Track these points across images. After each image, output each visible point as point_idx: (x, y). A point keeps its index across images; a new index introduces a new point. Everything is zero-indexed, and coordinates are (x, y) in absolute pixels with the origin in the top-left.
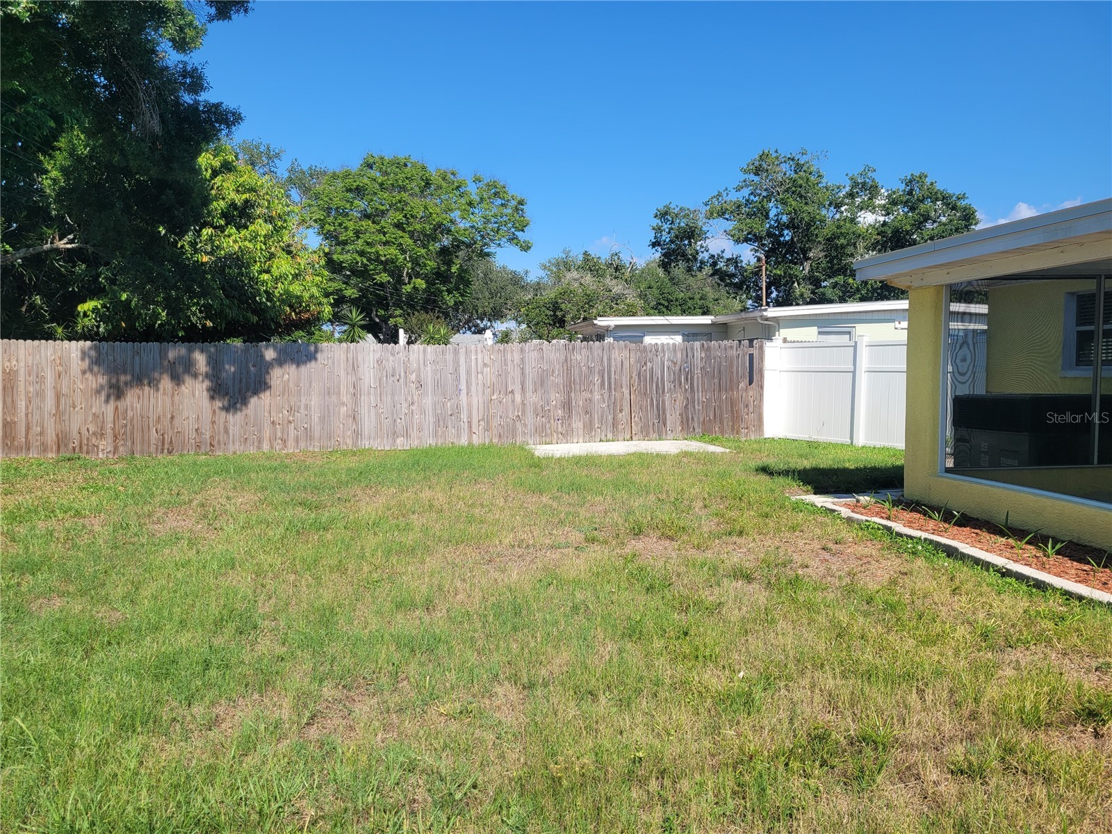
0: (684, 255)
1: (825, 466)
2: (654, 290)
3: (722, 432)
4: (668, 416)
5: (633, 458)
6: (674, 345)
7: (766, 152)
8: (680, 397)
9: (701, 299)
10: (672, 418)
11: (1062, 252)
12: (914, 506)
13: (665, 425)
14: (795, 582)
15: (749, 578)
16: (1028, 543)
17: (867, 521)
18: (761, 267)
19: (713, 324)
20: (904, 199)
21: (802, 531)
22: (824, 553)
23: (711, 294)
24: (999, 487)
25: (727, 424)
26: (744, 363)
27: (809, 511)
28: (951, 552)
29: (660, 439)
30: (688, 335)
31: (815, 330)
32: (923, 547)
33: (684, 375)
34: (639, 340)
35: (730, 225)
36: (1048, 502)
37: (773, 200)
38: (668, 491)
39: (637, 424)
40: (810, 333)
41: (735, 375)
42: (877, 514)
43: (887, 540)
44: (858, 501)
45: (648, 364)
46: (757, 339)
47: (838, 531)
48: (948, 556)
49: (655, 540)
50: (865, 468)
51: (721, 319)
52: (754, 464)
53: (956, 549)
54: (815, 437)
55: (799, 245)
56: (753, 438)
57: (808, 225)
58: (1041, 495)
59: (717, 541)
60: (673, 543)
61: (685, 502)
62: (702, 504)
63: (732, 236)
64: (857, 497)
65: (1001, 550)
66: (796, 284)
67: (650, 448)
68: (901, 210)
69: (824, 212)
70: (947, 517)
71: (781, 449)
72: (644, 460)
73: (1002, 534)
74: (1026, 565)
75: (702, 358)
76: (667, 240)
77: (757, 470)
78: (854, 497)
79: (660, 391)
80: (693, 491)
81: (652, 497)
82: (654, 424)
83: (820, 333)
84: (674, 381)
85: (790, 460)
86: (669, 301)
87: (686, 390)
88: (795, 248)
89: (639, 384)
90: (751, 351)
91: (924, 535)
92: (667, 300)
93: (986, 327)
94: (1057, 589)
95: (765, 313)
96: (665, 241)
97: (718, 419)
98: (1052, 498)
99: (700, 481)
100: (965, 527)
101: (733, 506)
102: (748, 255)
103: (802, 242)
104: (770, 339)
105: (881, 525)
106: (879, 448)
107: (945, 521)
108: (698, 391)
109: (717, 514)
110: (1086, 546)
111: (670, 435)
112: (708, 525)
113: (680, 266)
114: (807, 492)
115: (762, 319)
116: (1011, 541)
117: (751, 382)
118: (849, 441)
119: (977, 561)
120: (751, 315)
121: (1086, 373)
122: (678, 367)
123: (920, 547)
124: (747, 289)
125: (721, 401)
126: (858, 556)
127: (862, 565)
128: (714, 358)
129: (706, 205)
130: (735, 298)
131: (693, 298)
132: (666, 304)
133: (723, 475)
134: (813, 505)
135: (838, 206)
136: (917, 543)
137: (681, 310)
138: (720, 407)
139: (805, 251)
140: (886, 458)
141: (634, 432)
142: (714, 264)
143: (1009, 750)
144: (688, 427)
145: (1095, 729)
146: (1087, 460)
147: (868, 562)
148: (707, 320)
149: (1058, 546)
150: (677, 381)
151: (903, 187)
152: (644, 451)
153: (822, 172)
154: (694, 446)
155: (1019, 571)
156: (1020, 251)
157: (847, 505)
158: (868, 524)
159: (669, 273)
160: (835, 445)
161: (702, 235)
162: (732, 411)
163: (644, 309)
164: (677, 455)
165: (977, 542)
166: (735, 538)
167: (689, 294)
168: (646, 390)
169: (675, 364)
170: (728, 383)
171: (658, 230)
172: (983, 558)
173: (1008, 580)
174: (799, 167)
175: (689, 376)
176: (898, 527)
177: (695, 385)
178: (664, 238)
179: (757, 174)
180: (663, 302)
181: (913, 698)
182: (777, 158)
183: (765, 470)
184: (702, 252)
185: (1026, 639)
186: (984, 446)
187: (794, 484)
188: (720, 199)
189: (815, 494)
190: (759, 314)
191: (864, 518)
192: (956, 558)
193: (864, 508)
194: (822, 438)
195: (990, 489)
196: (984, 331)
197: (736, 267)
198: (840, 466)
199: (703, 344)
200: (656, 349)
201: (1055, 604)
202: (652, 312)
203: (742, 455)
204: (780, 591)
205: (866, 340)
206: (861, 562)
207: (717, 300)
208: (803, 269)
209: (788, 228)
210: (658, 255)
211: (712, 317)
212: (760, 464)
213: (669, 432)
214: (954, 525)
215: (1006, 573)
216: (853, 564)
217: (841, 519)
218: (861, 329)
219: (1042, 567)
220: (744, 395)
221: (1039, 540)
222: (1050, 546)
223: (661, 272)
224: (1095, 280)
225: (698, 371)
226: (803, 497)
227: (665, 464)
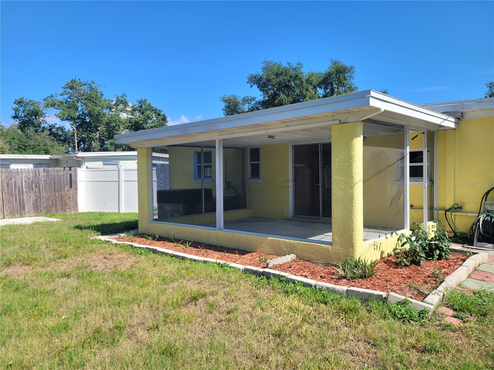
0: (33, 124)
1: (107, 223)
2: (16, 140)
3: (57, 212)
4: (26, 205)
5: (5, 228)
6: (28, 169)
7: (74, 79)
8: (33, 196)
9: (44, 146)
10: (29, 206)
11: (187, 138)
12: (142, 235)
13: (24, 209)
14: (90, 274)
15: (68, 276)
16: (181, 244)
17: (123, 244)
18: (74, 133)
19: (50, 159)
20: (139, 109)
21: (95, 252)
22: (104, 260)
23: (49, 143)
24: (171, 224)
25: (59, 207)
26: (67, 178)
27: (99, 243)
28: (154, 251)
29: (21, 217)
30: (36, 164)
31: (101, 163)
32: (144, 251)
33: (34, 184)
34: (8, 166)
35: (57, 112)
36: (187, 228)
37: (80, 102)
38: (26, 242)
39: (7, 210)
40: (99, 164)
41: (62, 184)
42: (128, 240)
43: (131, 250)
44: (120, 236)
45: (13, 179)
46: (73, 167)
47: (111, 250)
48: (154, 253)
49: (19, 267)
50: (124, 222)
51: (54, 157)
52: (72, 225)
53: (156, 250)
54: (102, 211)
55: (94, 124)
56: (73, 213)
57: (98, 115)
58: (185, 226)
59: (53, 262)
60: (29, 267)
61: (36, 246)
62: (45, 246)
63: (59, 117)
64: (119, 234)
65: (172, 248)
66: (93, 142)
67: (15, 222)
68: (137, 114)
69: (104, 111)
70: (154, 238)
71: (86, 217)
72: (12, 229)
73: (173, 242)
74: (180, 252)
75: (44, 176)
76: (23, 116)
77: (74, 228)
78: (118, 235)
79: (21, 192)
80: (41, 241)
81: (17, 247)
82: (17, 210)
83: (104, 164)
84: (29, 187)
85: (91, 222)
86: (25, 146)
87: (36, 192)
88: (92, 125)
89: (8, 190)
90: (70, 172)
91: (145, 246)
92: (24, 146)
93: (168, 163)
94: (189, 259)
95: (77, 155)
96: (21, 116)
97: (54, 205)
98: (188, 226)
99: (45, 236)
100: (160, 241)
101: (62, 245)
102: (68, 126)
103: (95, 123)
104: (80, 167)
105: (129, 244)
106: (130, 214)
107: (153, 240)
108: (43, 192)
109: (53, 250)
110: (199, 242)
111: (27, 215)
112: (49, 255)
113: (31, 129)
114: (98, 235)
115: (76, 158)
116: (175, 244)
117: (71, 187)
118: (117, 211)
119: (163, 253)
120: (70, 155)
121: (200, 181)
122: (30, 181)
123: (143, 251)
124: (68, 142)
125: (56, 196)
126: (119, 258)
127: (120, 262)
128: (51, 176)
129: (45, 100)
130: (62, 146)
131: (39, 145)
132: (23, 147)
133: (56, 232)
134: (100, 240)
135: (110, 109)
136: (142, 250)
137: (33, 151)
138: (55, 200)
139: (96, 127)
140: (133, 217)
141: (5, 215)
142: (51, 130)
143: (167, 317)
144: (37, 210)
145: (195, 303)
146: (201, 212)
147: (123, 260)
148: (47, 157)
149: (190, 243)
150: (30, 188)
151: (137, 104)
152: (12, 224)
153: (103, 93)
154: (41, 219)
155: (177, 254)
156: (174, 137)
157: (115, 239)
158: (123, 245)
159: (24, 132)
160: (112, 213)
161: (42, 115)
162: (62, 201)
163: (10, 150)
164: (32, 224)
165: (164, 246)
166: (63, 260)
167: (37, 143)
168: (12, 192)
169: (29, 179)
170: (59, 188)
171: (16, 110)
172: (165, 251)
173: (173, 258)
174: (92, 88)
175: (37, 185)
176: (135, 245)
177: (41, 189)
178: (20, 114)
179: (71, 89)
180: (22, 146)
181: (136, 307)
182: (80, 83)
183: (79, 227)
184: (43, 123)
185: (177, 278)
186: (168, 209)
187: (92, 232)
188: (52, 98)
189: (102, 235)
190: (74, 155)
191: (122, 243)
192: (156, 253)
193: (123, 239)
194: (106, 211)
195: (169, 225)
196: (168, 165)
197: (62, 132)
198: (114, 222)
199: (45, 169)
200: (17, 172)
201: (187, 263)
202: (16, 151)
203: (67, 221)
204: (83, 278)
205: (123, 168)
206: (119, 261)
207: (53, 146)
208: (96, 135)
209: (87, 116)
210: (17, 123)
211: (50, 156)
212: (76, 225)
213: (27, 213)
214: (156, 241)
215: (173, 256)
216: (117, 262)
217: (112, 244)
218: (122, 163)
219: (185, 252)
220: (68, 193)
221: (184, 242)
222: (187, 244)
223: (20, 132)
224: (200, 148)
225: (42, 183)
226: (96, 237)
227: (24, 229)
